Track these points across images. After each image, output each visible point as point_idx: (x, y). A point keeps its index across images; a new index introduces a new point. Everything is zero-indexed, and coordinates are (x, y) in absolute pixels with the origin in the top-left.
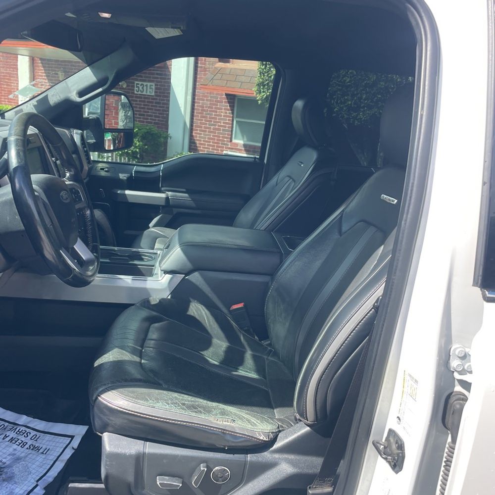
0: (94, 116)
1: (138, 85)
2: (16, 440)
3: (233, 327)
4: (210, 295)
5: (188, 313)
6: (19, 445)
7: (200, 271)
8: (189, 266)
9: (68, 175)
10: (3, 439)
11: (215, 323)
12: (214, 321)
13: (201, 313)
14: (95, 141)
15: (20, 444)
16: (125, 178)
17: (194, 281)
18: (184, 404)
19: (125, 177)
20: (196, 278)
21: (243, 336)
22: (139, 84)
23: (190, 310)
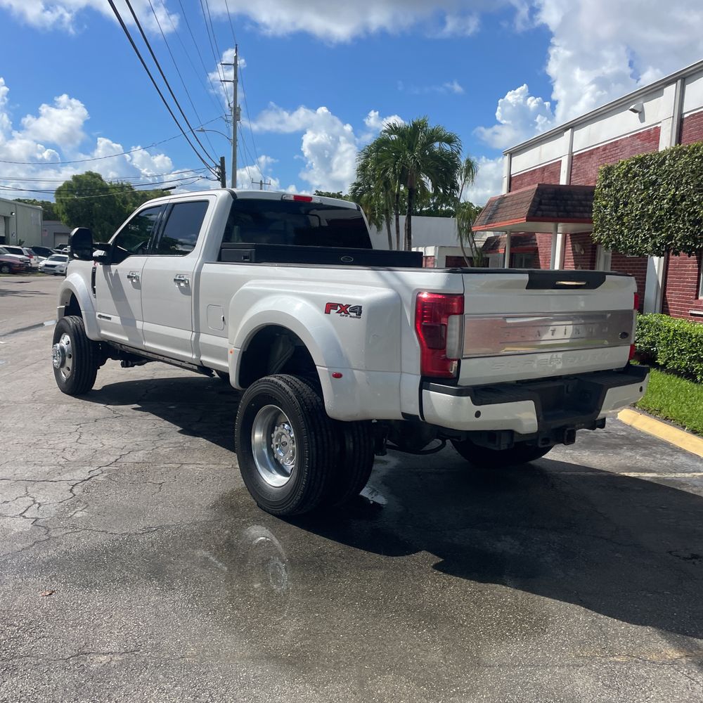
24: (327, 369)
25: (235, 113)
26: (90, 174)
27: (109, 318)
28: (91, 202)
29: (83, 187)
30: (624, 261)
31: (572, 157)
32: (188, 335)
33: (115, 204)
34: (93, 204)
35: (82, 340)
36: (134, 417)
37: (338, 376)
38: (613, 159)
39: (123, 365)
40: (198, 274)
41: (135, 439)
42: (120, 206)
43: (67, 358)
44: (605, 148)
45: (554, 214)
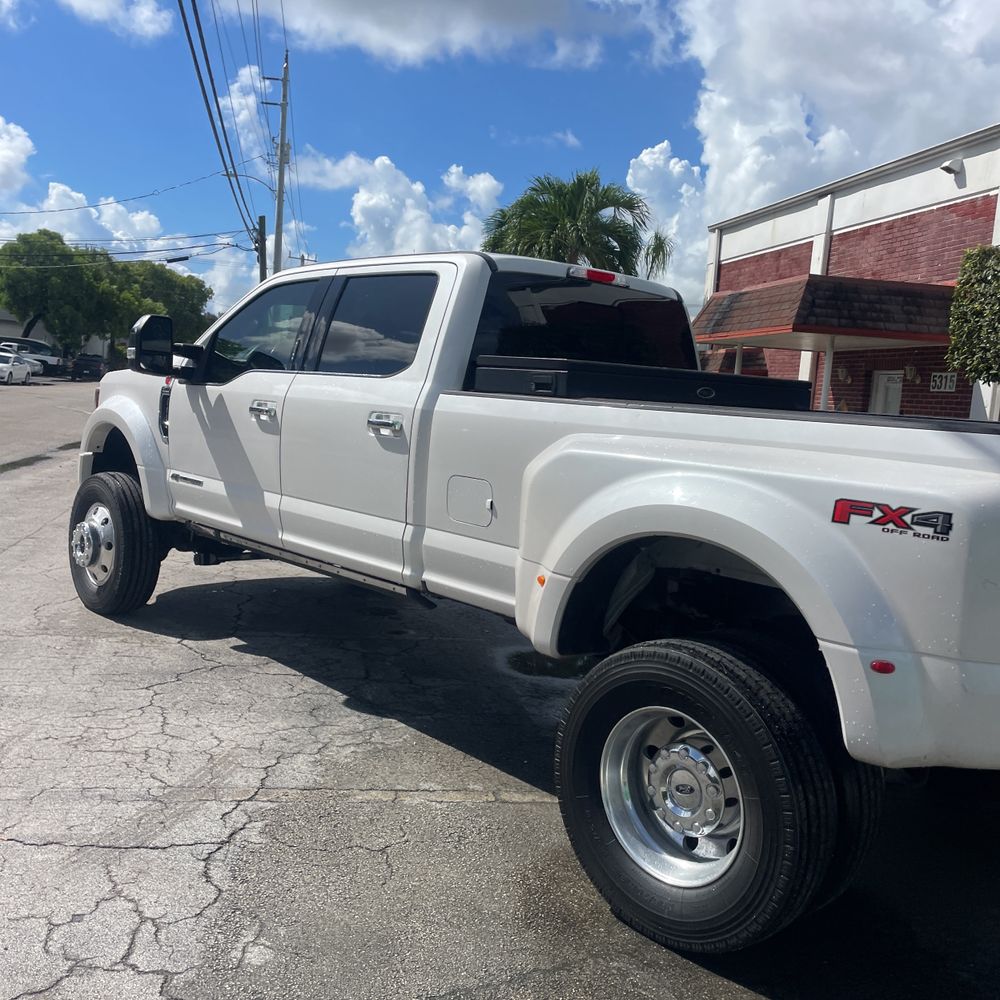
1: (935, 378)
24: (856, 651)
25: (282, 151)
26: (44, 233)
27: (199, 483)
28: (47, 274)
29: (35, 252)
30: (926, 397)
31: (831, 237)
32: (396, 530)
33: (82, 279)
34: (50, 277)
35: (136, 519)
36: (245, 669)
37: (884, 668)
38: (906, 242)
39: (198, 561)
40: (427, 414)
41: (273, 725)
42: (90, 284)
43: (103, 549)
44: (891, 226)
45: (835, 321)
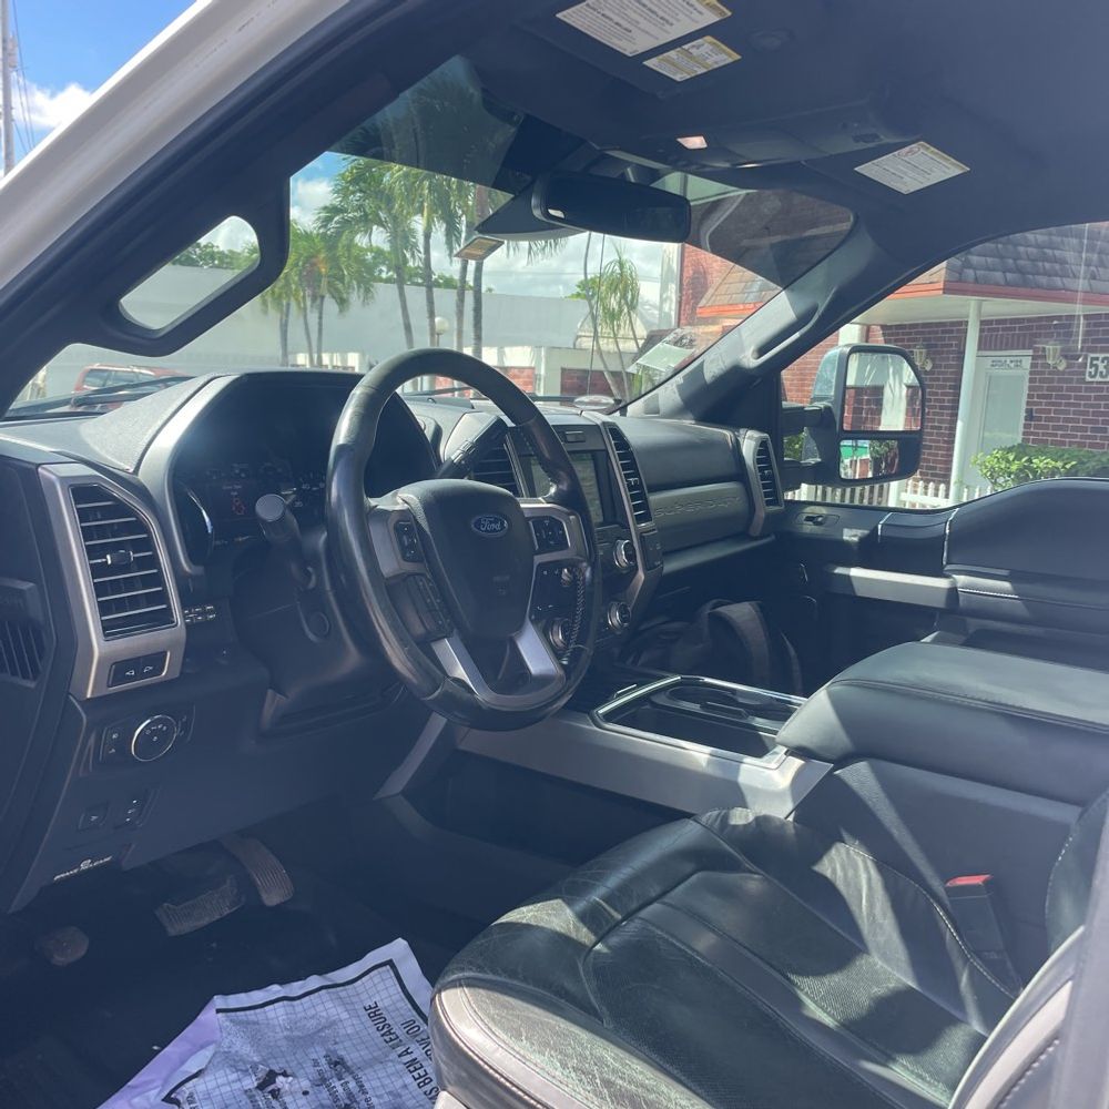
0: (821, 405)
1: (1095, 362)
2: (418, 1066)
3: (942, 938)
4: (895, 832)
5: (817, 868)
6: (416, 1080)
7: (874, 761)
8: (843, 741)
9: (553, 490)
10: (400, 1056)
11: (890, 914)
12: (888, 905)
13: (857, 876)
14: (819, 460)
15: (420, 1077)
16: (856, 539)
17: (854, 785)
18: (608, 1083)
19: (855, 536)
20: (860, 776)
21: (971, 977)
22: (1097, 359)
23: (826, 860)
